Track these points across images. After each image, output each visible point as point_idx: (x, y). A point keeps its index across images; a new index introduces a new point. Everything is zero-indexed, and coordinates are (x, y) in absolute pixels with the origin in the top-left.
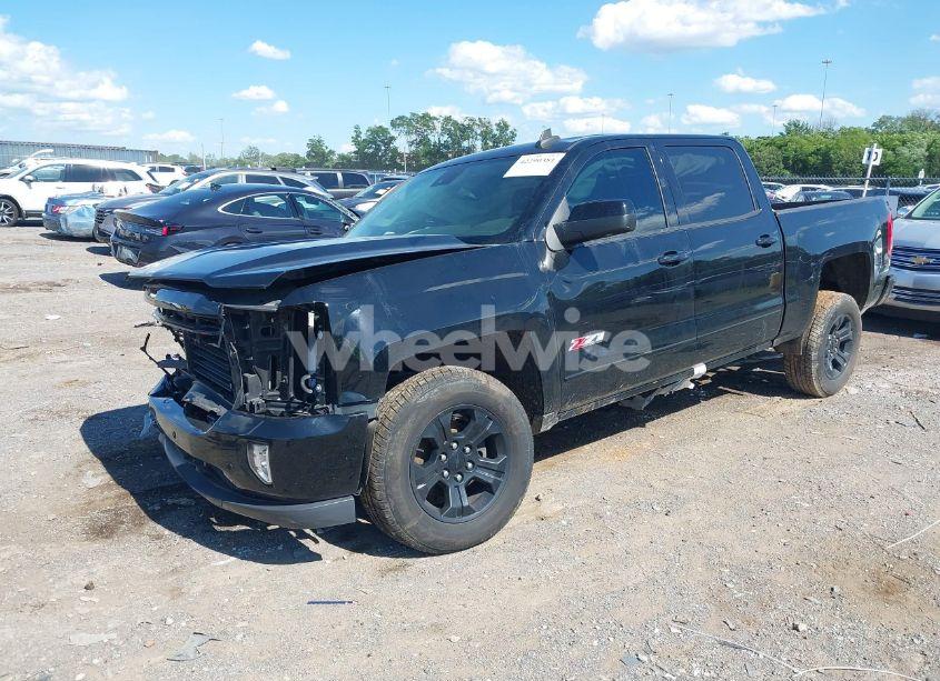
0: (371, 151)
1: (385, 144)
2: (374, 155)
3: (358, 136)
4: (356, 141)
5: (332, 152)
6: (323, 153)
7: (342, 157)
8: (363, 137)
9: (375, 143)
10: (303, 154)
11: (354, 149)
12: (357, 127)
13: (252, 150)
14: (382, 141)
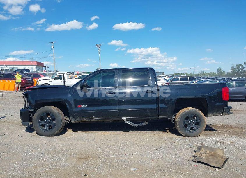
0: (237, 71)
1: (241, 69)
2: (238, 72)
3: (233, 67)
4: (232, 68)
5: (224, 72)
6: (222, 72)
7: (228, 73)
8: (234, 67)
9: (238, 69)
10: (216, 72)
11: (231, 71)
12: (233, 65)
13: (202, 71)
14: (241, 68)
